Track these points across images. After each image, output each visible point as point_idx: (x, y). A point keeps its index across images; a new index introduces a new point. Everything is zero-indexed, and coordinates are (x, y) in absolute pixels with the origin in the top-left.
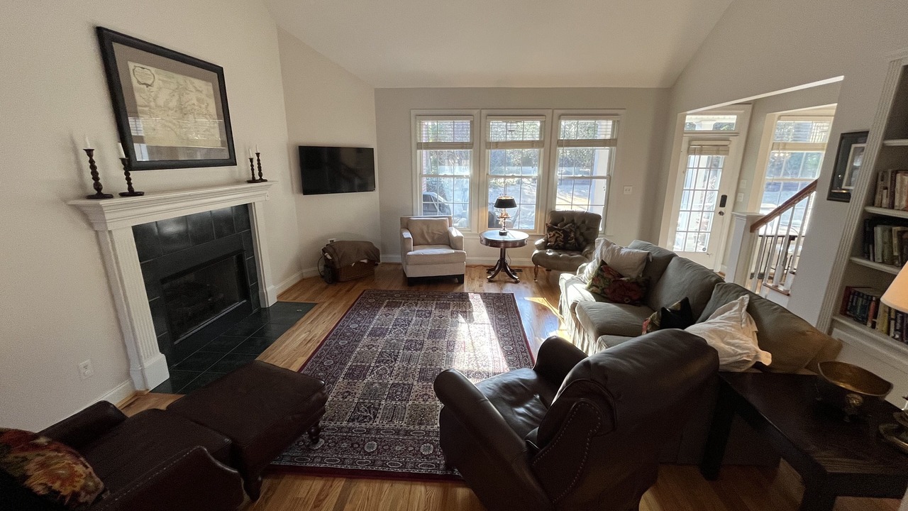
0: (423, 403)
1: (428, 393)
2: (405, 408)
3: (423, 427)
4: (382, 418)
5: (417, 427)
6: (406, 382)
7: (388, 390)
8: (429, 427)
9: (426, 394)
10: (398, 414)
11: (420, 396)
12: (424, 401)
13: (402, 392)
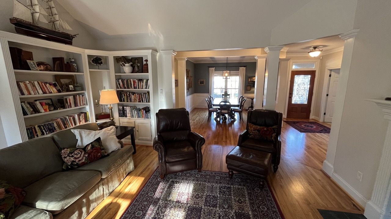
0: (199, 193)
1: (196, 199)
2: (207, 191)
3: (199, 182)
4: (216, 188)
5: (201, 183)
6: (209, 207)
7: (218, 203)
8: (197, 182)
9: (197, 198)
10: (210, 189)
11: (200, 198)
12: (198, 195)
13: (210, 201)
